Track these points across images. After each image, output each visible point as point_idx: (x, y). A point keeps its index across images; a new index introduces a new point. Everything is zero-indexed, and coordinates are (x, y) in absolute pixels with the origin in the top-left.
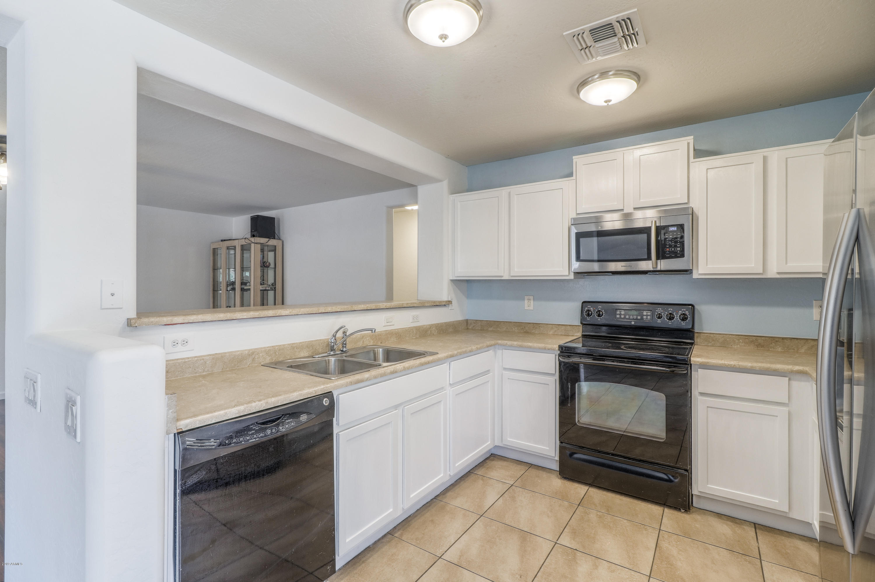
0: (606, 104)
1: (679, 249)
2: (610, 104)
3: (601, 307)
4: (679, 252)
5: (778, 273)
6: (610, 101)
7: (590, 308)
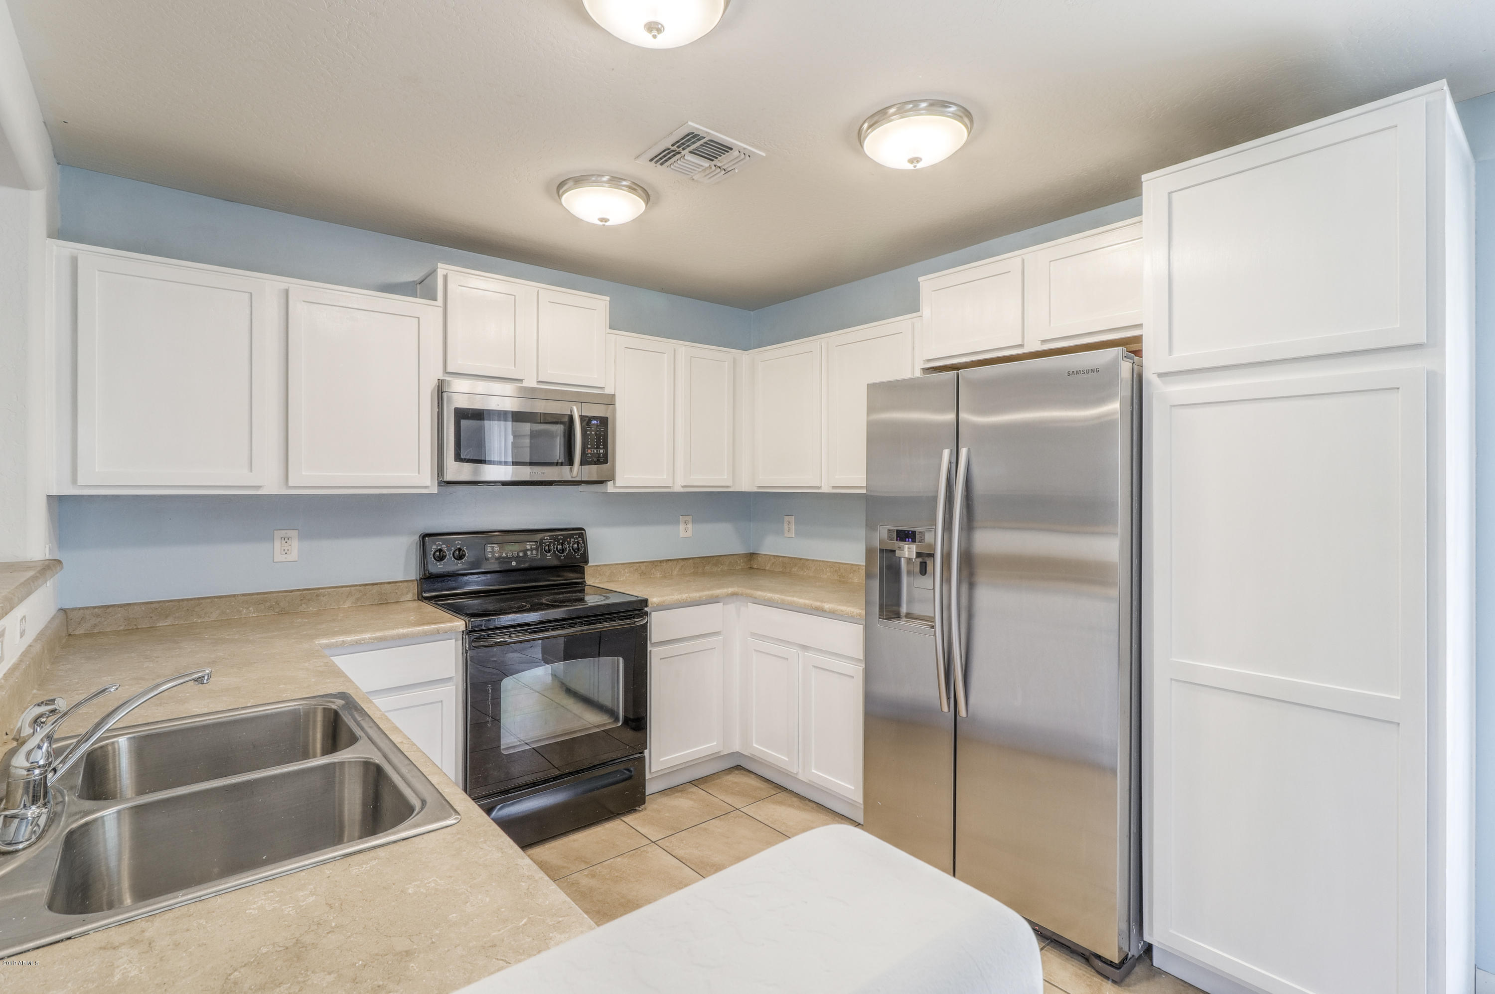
0: (601, 223)
1: (602, 451)
2: (607, 224)
3: (460, 542)
4: (601, 456)
5: (683, 487)
6: (606, 220)
7: (441, 545)
